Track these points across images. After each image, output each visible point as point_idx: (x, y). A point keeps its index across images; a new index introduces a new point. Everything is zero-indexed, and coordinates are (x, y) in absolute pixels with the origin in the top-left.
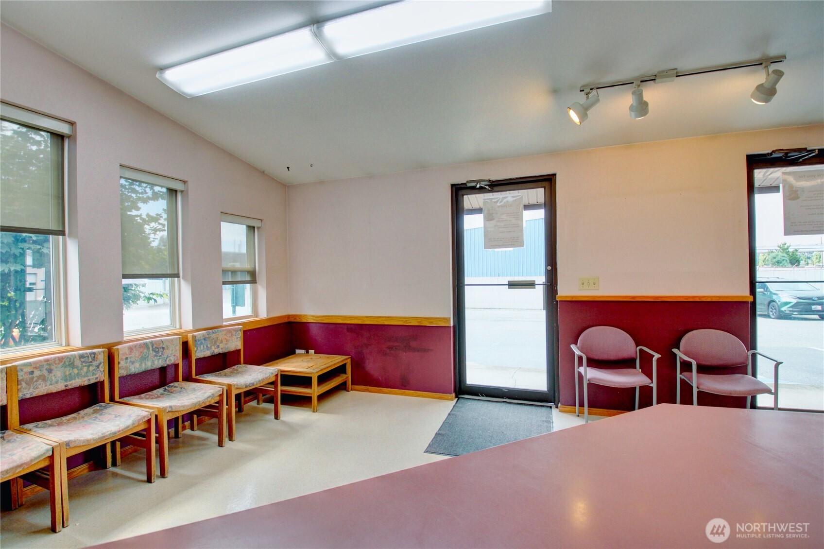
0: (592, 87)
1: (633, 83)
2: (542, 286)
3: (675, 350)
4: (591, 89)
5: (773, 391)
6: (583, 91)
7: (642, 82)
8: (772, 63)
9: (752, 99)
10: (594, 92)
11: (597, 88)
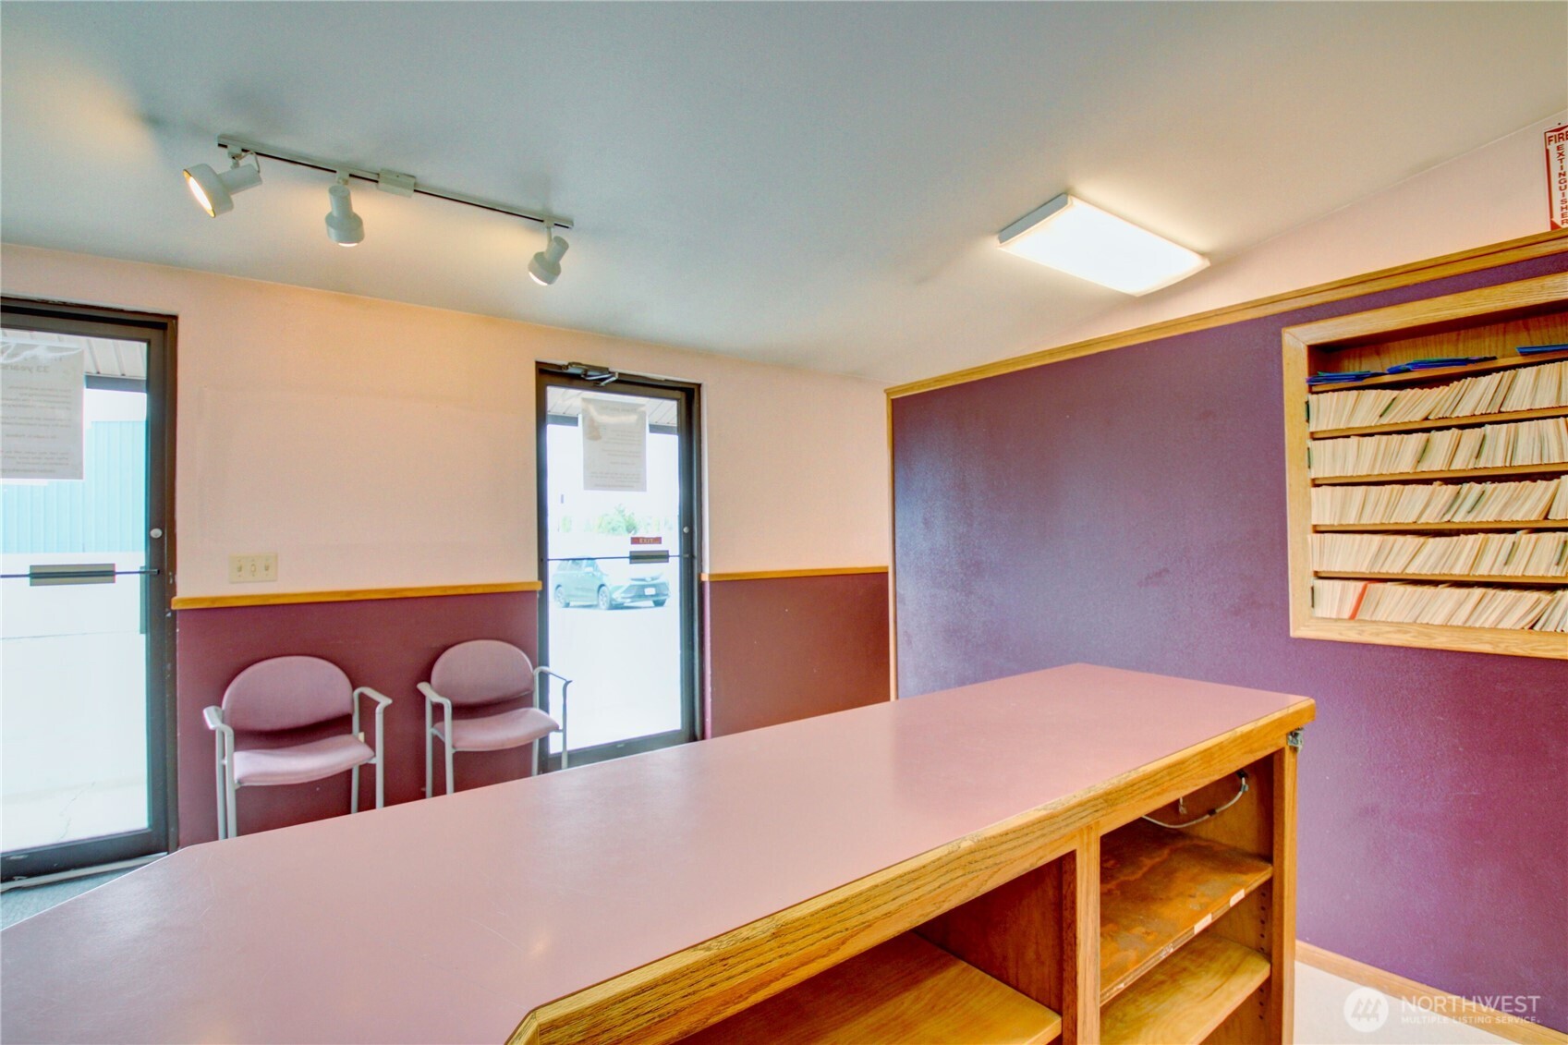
0: (246, 147)
1: (335, 172)
2: (138, 575)
3: (423, 687)
4: (244, 150)
5: (561, 728)
6: (225, 146)
7: (351, 175)
8: (556, 225)
9: (531, 274)
10: (249, 160)
11: (258, 154)
